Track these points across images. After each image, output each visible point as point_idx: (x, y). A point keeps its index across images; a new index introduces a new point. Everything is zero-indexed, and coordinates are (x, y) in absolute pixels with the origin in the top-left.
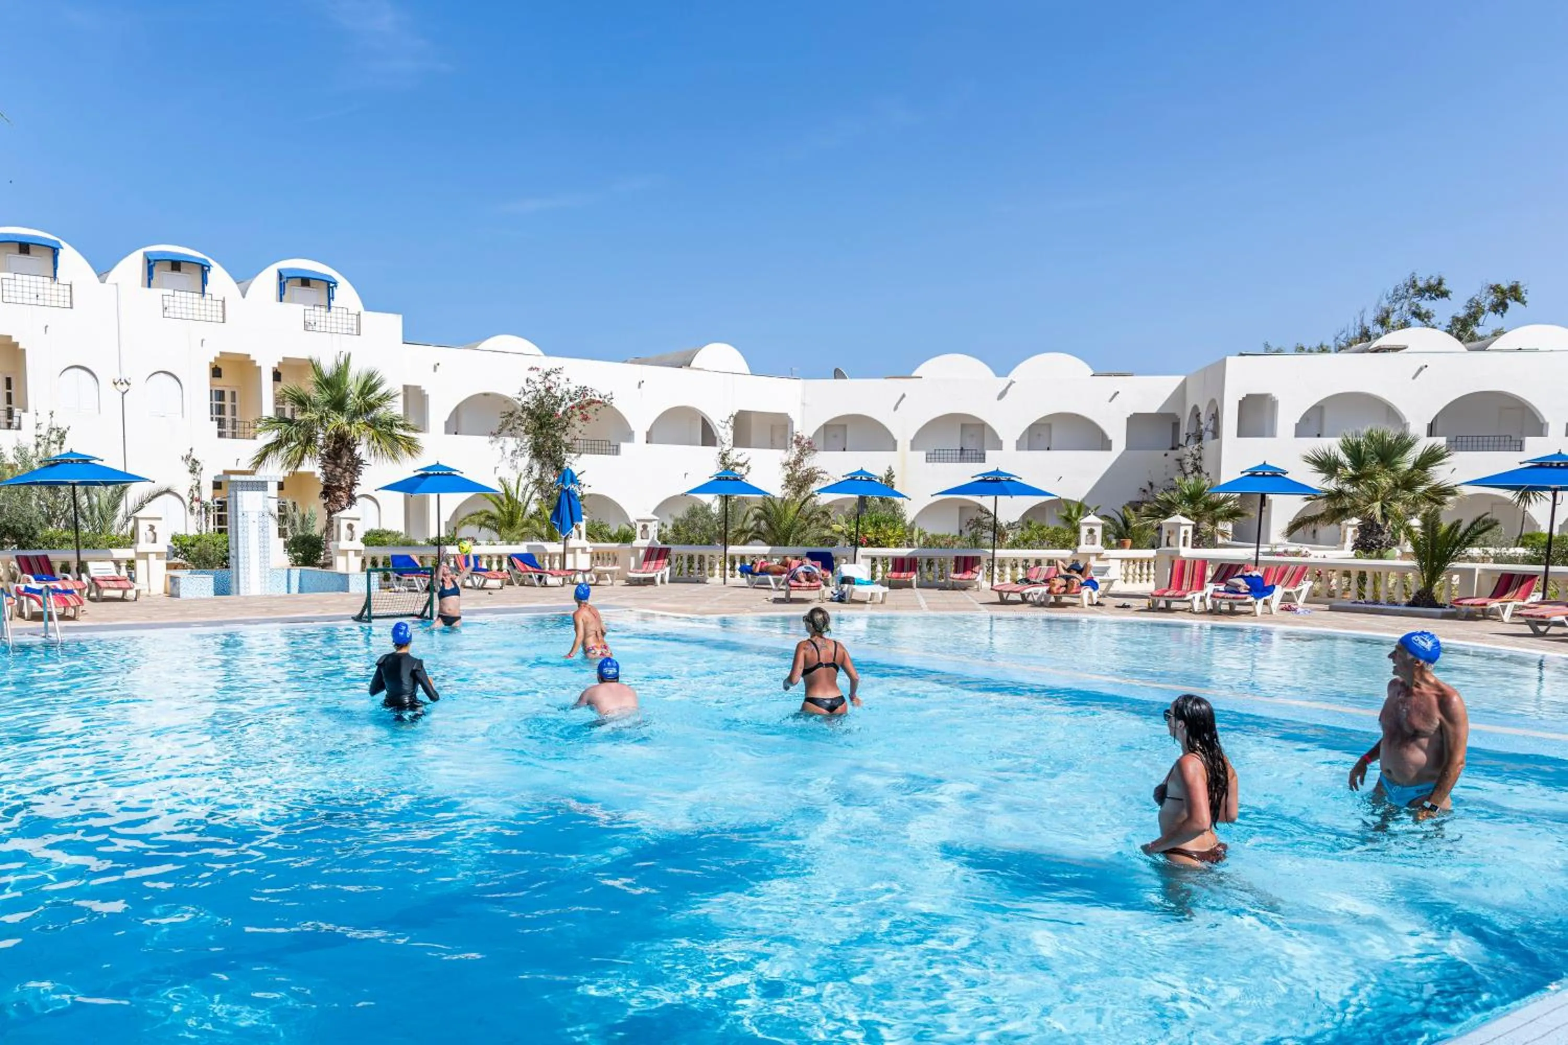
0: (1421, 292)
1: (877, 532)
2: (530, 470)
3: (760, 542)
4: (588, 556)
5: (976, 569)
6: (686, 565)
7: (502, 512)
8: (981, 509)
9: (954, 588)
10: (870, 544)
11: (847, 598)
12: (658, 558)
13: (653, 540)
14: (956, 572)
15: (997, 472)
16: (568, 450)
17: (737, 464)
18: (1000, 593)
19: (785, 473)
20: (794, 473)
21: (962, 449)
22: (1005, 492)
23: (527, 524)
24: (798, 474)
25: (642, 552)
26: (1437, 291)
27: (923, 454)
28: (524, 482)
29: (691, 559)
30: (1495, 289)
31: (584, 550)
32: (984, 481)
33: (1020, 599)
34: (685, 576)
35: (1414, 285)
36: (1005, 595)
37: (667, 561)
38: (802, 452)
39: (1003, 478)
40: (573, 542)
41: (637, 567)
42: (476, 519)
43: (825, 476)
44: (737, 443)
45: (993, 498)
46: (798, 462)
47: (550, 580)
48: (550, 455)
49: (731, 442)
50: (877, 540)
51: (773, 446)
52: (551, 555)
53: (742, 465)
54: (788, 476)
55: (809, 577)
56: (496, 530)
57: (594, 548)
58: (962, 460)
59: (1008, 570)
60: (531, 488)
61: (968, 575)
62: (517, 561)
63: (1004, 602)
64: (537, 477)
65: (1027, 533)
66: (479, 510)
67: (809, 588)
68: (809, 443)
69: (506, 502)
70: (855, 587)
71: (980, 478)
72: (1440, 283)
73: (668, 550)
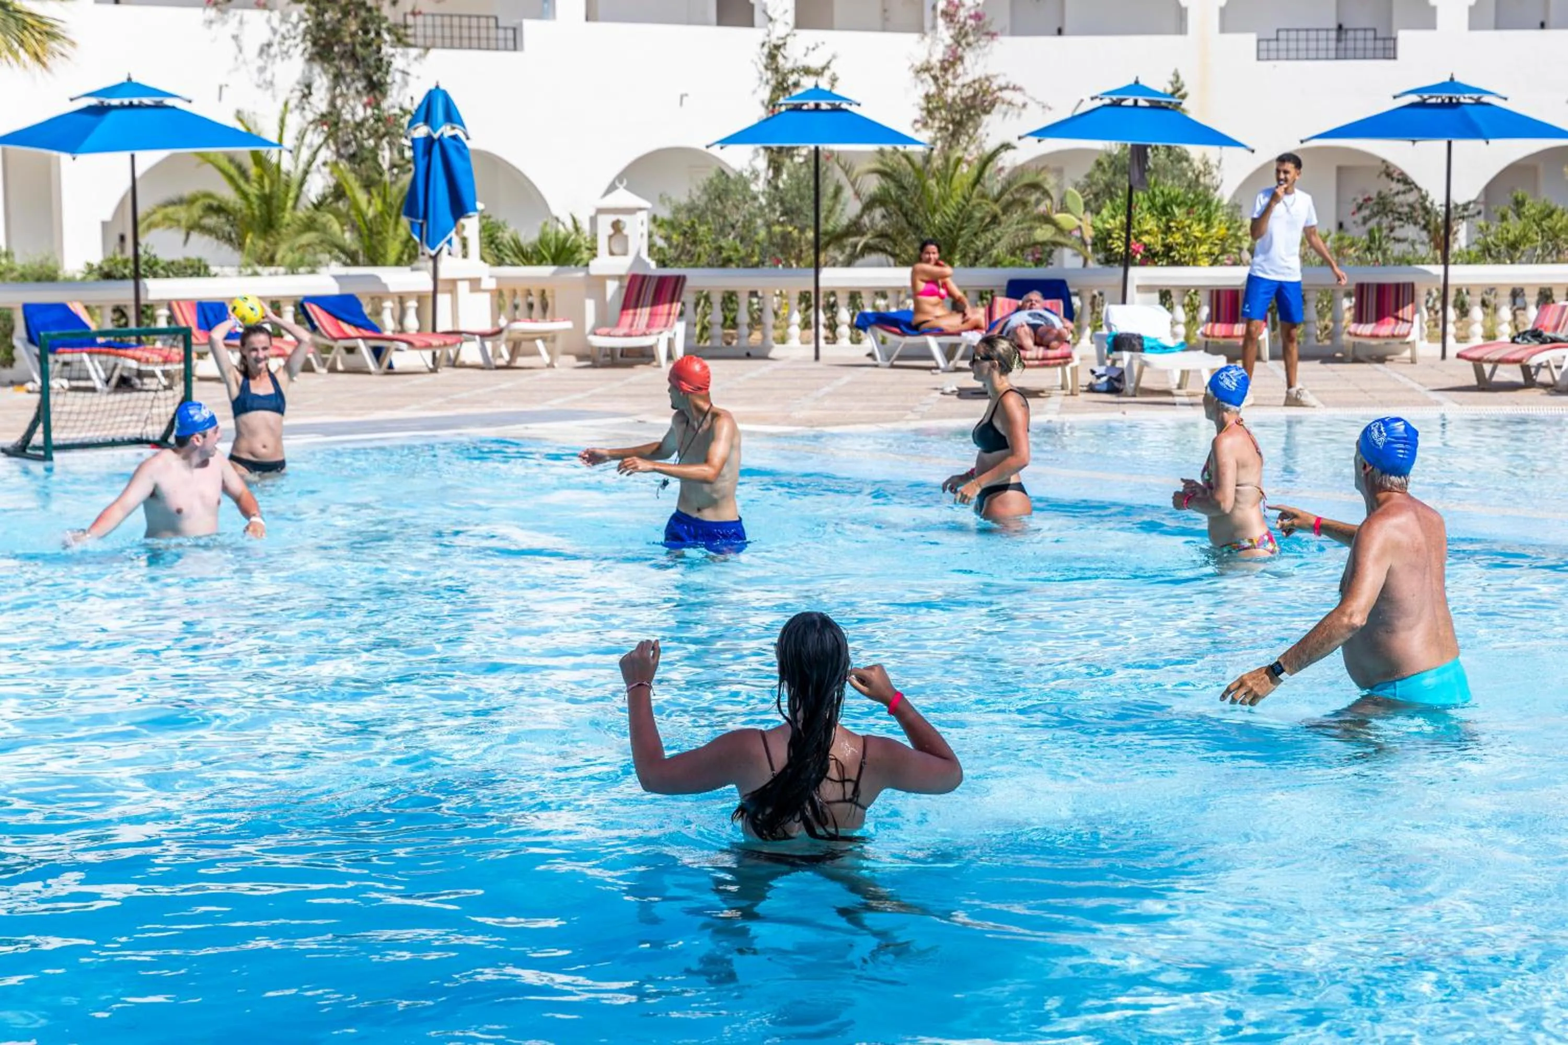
1: (1168, 230)
2: (307, 90)
3: (881, 257)
4: (487, 296)
5: (1406, 312)
6: (717, 315)
7: (245, 195)
8: (1388, 171)
9: (1355, 357)
10: (1150, 258)
11: (1129, 385)
12: (657, 300)
13: (638, 257)
14: (1360, 318)
15: (1452, 85)
16: (400, 41)
17: (807, 71)
18: (1477, 363)
19: (921, 91)
20: (940, 91)
21: (1340, 27)
22: (1472, 131)
23: (309, 225)
24: (950, 92)
25: (612, 287)
27: (1249, 41)
28: (294, 121)
29: (729, 298)
31: (475, 284)
32: (1422, 105)
33: (1520, 379)
34: (718, 342)
36: (1487, 368)
37: (677, 307)
38: (960, 36)
39: (1465, 99)
40: (450, 266)
41: (603, 323)
42: (182, 213)
43: (1018, 98)
44: (801, 22)
45: (1442, 144)
46: (951, 62)
47: (402, 358)
48: (353, 55)
49: (790, 18)
50: (1169, 248)
51: (886, 24)
52: (402, 299)
53: (818, 73)
54: (928, 97)
55: (1042, 338)
56: (229, 240)
57: (499, 279)
58: (1341, 55)
59: (1477, 313)
60: (315, 138)
61: (1386, 328)
62: (317, 313)
63: (1485, 385)
64: (324, 107)
65: (1515, 227)
66: (187, 192)
67: (1044, 363)
68: (977, 17)
69: (253, 171)
70: (1148, 356)
71: (1415, 98)
73: (679, 281)
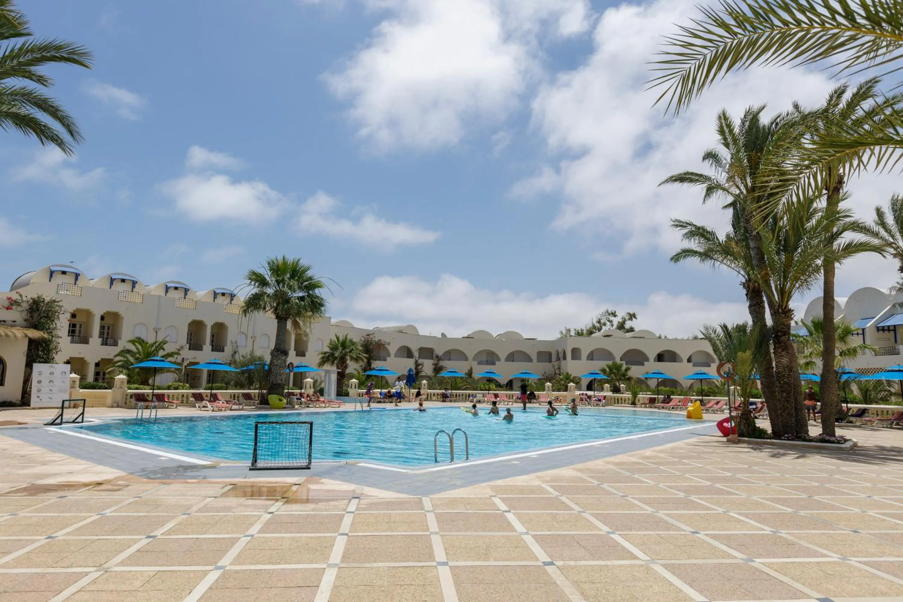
0: (609, 314)
21: (487, 361)
26: (614, 315)
27: (477, 363)
30: (629, 314)
35: (607, 312)
72: (615, 312)
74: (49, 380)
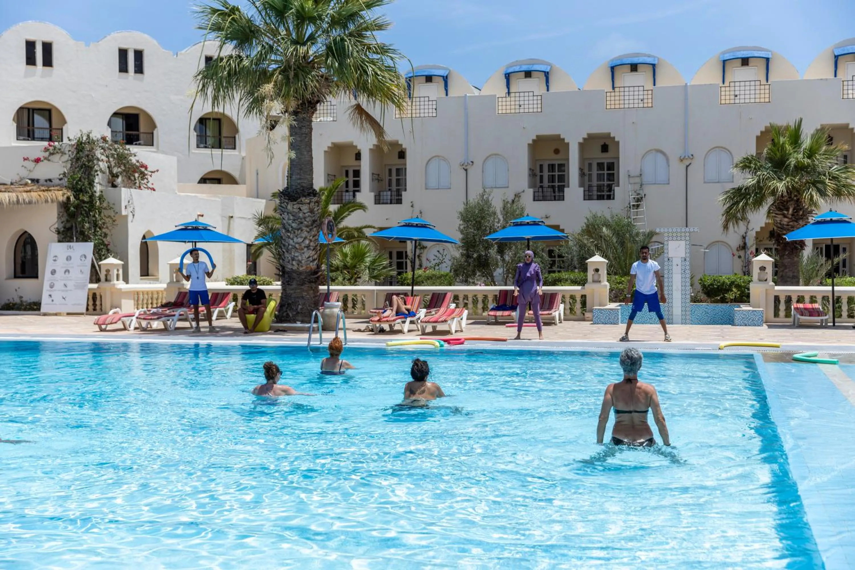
74: (65, 269)
